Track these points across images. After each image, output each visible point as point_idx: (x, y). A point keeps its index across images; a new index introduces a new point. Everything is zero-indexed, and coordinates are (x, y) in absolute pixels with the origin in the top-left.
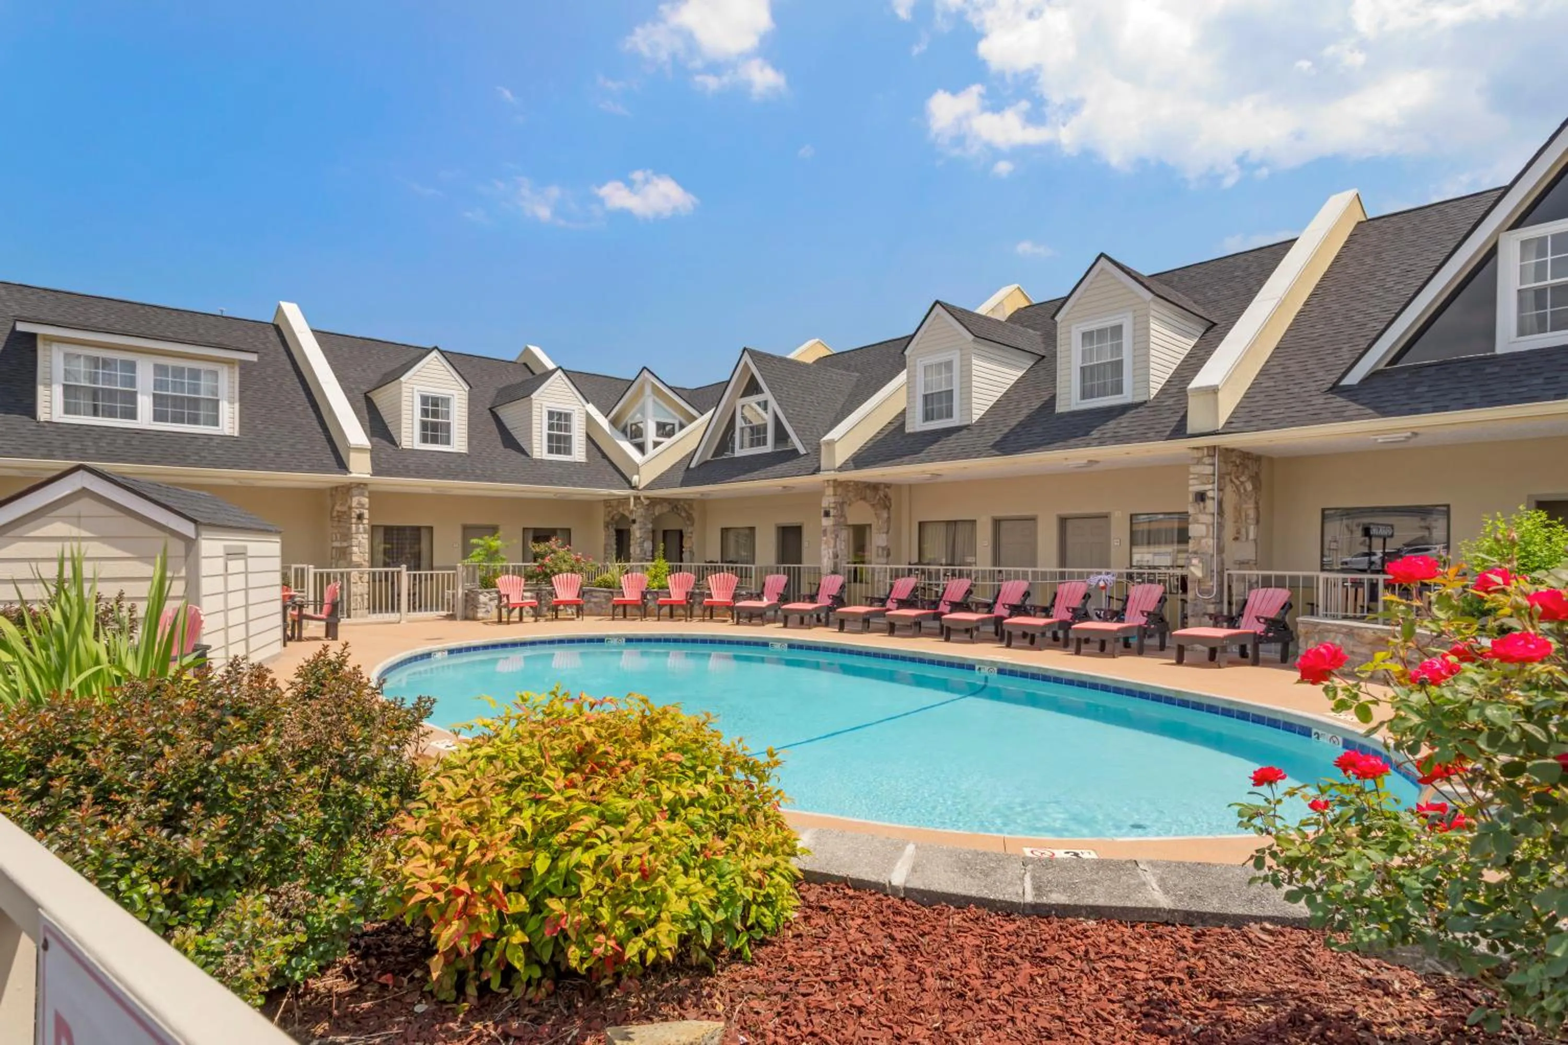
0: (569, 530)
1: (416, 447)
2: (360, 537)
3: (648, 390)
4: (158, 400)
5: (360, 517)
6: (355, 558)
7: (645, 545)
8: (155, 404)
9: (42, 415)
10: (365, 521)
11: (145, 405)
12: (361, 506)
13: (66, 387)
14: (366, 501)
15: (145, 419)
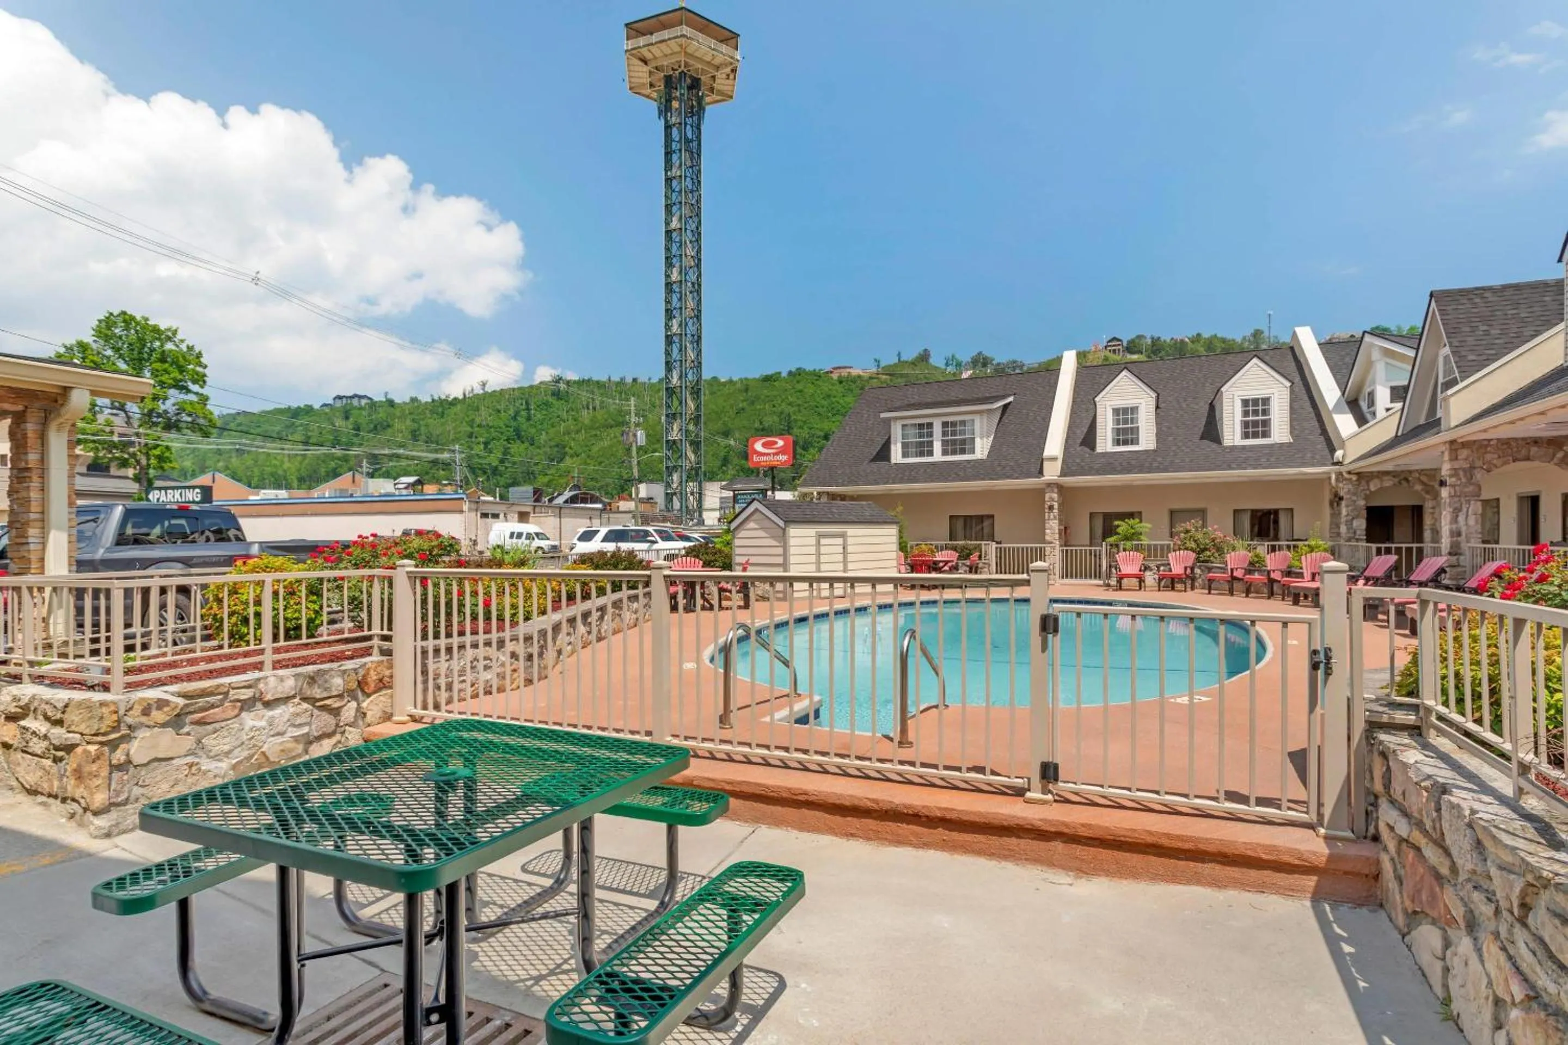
0: (1292, 510)
1: (1109, 450)
2: (1051, 522)
3: (1376, 355)
4: (945, 443)
5: (1051, 508)
6: (1047, 538)
7: (1355, 523)
8: (943, 445)
9: (893, 461)
10: (1056, 511)
11: (937, 447)
12: (1053, 500)
13: (903, 444)
14: (1055, 496)
15: (938, 455)
